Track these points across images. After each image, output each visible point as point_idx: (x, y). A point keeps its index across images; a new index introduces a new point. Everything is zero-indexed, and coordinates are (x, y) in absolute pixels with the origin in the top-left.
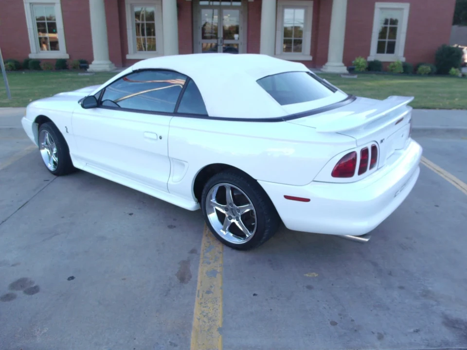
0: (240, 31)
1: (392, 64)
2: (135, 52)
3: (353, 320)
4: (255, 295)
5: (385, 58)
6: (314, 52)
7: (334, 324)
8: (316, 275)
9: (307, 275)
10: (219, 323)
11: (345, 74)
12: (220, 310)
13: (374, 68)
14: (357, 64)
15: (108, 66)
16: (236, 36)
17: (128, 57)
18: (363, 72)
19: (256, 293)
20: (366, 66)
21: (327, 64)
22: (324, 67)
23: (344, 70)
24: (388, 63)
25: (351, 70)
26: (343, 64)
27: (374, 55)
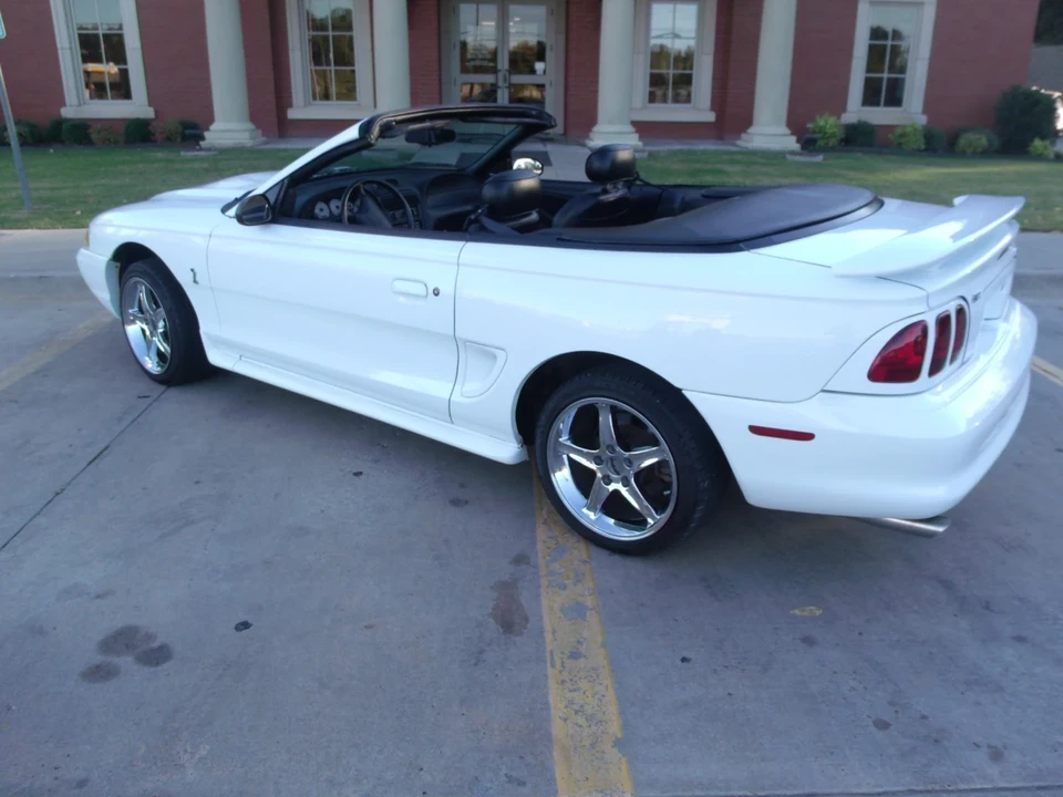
0: (549, 54)
1: (899, 131)
2: (307, 104)
3: (924, 717)
4: (684, 660)
5: (880, 116)
6: (719, 102)
7: (882, 725)
8: (818, 612)
9: (797, 612)
10: (615, 728)
11: (793, 153)
12: (611, 696)
13: (859, 139)
14: (821, 130)
15: (247, 135)
16: (539, 66)
17: (292, 114)
18: (832, 149)
19: (686, 654)
20: (841, 134)
21: (751, 130)
22: (743, 136)
23: (791, 143)
24: (890, 128)
25: (809, 143)
26: (788, 132)
27: (855, 110)
